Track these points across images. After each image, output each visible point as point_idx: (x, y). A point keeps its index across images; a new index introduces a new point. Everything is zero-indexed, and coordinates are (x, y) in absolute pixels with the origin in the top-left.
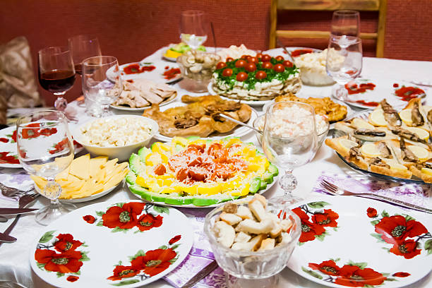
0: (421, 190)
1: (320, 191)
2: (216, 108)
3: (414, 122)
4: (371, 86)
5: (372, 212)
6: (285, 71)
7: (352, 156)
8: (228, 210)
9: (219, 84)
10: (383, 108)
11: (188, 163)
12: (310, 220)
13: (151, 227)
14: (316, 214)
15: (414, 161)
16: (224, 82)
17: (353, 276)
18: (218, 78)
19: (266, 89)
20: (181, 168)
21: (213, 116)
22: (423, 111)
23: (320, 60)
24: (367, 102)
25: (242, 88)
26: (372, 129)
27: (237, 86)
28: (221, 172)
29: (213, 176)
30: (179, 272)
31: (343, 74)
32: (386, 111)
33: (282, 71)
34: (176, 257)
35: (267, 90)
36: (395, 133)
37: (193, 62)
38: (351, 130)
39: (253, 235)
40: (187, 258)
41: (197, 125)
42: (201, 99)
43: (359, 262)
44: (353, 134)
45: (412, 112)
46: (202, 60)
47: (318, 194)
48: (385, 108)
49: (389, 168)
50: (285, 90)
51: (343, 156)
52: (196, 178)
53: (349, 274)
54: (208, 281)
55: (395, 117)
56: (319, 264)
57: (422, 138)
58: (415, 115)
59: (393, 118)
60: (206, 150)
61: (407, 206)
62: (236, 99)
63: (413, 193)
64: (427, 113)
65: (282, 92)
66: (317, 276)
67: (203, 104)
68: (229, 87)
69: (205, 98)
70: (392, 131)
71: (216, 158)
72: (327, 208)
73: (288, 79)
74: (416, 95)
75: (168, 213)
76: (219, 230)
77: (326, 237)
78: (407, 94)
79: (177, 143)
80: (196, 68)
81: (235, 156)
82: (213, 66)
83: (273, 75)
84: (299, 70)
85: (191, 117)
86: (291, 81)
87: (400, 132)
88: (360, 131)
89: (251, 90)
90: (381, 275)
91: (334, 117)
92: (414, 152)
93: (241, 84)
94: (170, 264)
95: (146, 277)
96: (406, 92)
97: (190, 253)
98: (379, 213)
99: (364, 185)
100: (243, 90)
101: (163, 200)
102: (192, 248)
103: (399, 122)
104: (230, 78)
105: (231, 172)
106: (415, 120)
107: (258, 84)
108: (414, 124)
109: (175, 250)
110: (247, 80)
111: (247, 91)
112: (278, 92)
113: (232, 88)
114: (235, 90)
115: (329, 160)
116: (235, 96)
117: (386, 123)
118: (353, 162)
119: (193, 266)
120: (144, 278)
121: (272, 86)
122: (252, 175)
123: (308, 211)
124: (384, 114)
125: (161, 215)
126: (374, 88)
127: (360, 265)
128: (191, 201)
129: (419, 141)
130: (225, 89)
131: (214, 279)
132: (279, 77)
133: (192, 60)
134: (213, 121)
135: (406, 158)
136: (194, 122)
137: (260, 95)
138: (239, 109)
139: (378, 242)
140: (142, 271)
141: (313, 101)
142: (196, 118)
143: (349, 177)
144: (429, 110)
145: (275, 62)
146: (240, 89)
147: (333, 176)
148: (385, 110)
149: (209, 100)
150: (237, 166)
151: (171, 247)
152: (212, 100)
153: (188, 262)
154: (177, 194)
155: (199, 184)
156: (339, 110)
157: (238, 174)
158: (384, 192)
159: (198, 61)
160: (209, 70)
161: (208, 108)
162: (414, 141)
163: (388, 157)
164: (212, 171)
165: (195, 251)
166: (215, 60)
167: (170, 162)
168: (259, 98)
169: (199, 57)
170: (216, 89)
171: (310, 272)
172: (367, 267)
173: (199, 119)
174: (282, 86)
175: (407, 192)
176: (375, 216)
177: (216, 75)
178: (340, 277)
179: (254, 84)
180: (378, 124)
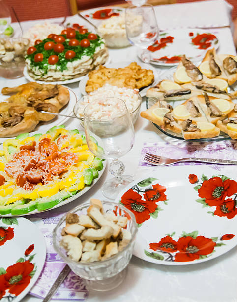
0: (230, 144)
1: (146, 164)
2: (37, 98)
3: (213, 73)
4: (170, 39)
5: (193, 178)
6: (91, 45)
7: (166, 124)
8: (70, 221)
9: (34, 70)
10: (184, 65)
11: (23, 166)
12: (143, 199)
13: (5, 240)
14: (147, 191)
15: (219, 116)
16: (38, 67)
17: (188, 247)
18: (32, 64)
19: (78, 66)
20: (18, 173)
21: (35, 107)
22: (219, 59)
23: (120, 25)
24: (169, 57)
25: (55, 70)
26: (179, 88)
27: (50, 70)
28: (55, 170)
29: (49, 176)
30: (40, 282)
31: (143, 39)
32: (188, 68)
33: (88, 46)
34: (34, 270)
35: (79, 68)
36: (199, 88)
37: (4, 52)
38: (161, 95)
39: (97, 242)
40: (45, 266)
41: (23, 121)
42: (20, 89)
43: (191, 232)
44: (163, 99)
45: (210, 64)
46: (12, 48)
47: (145, 168)
48: (186, 65)
49: (200, 131)
50: (95, 63)
51: (159, 125)
52: (34, 182)
53: (185, 246)
54: (67, 283)
55: (196, 72)
56: (158, 242)
57: (222, 89)
58: (213, 66)
59: (194, 74)
60: (37, 146)
61: (221, 163)
62: (52, 81)
63: (224, 148)
64: (222, 62)
65: (93, 65)
66: (159, 258)
67: (23, 94)
68: (43, 72)
69: (24, 88)
70: (196, 86)
71: (48, 155)
72: (154, 183)
73: (96, 53)
74: (210, 41)
75: (17, 223)
76: (67, 244)
77: (160, 213)
78: (202, 41)
79: (9, 145)
80: (9, 57)
81: (64, 148)
82: (24, 52)
83: (81, 52)
84: (103, 41)
85: (16, 114)
86: (98, 54)
87: (202, 87)
88: (169, 92)
89: (64, 71)
90: (211, 240)
91: (144, 84)
92: (218, 106)
93: (53, 67)
94: (31, 278)
95: (13, 297)
96: (201, 39)
97: (46, 261)
98: (199, 178)
99: (182, 148)
100: (57, 73)
101: (10, 211)
102: (47, 254)
103: (200, 76)
104: (42, 62)
105: (64, 168)
106: (213, 72)
107: (69, 64)
108: (214, 76)
109: (32, 262)
110: (58, 62)
111: (61, 73)
112: (89, 67)
113: (46, 72)
114: (49, 74)
115: (148, 129)
116: (51, 79)
117: (189, 79)
118: (169, 129)
119: (51, 271)
120: (11, 299)
121: (82, 63)
122: (83, 166)
123: (139, 191)
124: (186, 70)
125: (12, 226)
126: (173, 40)
127: (191, 235)
128: (35, 207)
129: (220, 92)
130: (40, 74)
131: (72, 280)
132: (87, 53)
133: (3, 50)
134: (37, 112)
135: (212, 115)
136: (19, 119)
137: (73, 74)
138: (57, 94)
139: (203, 207)
140: (7, 291)
141: (122, 72)
142: (21, 114)
143: (168, 143)
144: (223, 59)
145: (80, 37)
146: (54, 72)
147: (154, 146)
148: (186, 67)
149: (28, 89)
150: (68, 161)
151: (27, 258)
152: (31, 88)
153: (46, 269)
154: (21, 202)
155: (38, 187)
156: (146, 75)
157: (71, 168)
158: (200, 153)
159: (8, 50)
160: (21, 56)
161: (29, 99)
162: (216, 93)
163: (197, 117)
164: (47, 171)
165: (49, 256)
166: (25, 46)
167: (7, 169)
168: (73, 76)
169: (8, 46)
170: (31, 74)
171: (152, 255)
172: (198, 236)
173: (23, 113)
174: (91, 61)
175: (218, 148)
176: (196, 181)
177: (29, 61)
178: (178, 251)
179: (65, 65)
180: (183, 81)
